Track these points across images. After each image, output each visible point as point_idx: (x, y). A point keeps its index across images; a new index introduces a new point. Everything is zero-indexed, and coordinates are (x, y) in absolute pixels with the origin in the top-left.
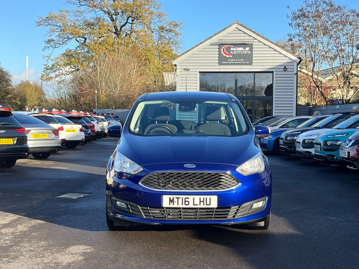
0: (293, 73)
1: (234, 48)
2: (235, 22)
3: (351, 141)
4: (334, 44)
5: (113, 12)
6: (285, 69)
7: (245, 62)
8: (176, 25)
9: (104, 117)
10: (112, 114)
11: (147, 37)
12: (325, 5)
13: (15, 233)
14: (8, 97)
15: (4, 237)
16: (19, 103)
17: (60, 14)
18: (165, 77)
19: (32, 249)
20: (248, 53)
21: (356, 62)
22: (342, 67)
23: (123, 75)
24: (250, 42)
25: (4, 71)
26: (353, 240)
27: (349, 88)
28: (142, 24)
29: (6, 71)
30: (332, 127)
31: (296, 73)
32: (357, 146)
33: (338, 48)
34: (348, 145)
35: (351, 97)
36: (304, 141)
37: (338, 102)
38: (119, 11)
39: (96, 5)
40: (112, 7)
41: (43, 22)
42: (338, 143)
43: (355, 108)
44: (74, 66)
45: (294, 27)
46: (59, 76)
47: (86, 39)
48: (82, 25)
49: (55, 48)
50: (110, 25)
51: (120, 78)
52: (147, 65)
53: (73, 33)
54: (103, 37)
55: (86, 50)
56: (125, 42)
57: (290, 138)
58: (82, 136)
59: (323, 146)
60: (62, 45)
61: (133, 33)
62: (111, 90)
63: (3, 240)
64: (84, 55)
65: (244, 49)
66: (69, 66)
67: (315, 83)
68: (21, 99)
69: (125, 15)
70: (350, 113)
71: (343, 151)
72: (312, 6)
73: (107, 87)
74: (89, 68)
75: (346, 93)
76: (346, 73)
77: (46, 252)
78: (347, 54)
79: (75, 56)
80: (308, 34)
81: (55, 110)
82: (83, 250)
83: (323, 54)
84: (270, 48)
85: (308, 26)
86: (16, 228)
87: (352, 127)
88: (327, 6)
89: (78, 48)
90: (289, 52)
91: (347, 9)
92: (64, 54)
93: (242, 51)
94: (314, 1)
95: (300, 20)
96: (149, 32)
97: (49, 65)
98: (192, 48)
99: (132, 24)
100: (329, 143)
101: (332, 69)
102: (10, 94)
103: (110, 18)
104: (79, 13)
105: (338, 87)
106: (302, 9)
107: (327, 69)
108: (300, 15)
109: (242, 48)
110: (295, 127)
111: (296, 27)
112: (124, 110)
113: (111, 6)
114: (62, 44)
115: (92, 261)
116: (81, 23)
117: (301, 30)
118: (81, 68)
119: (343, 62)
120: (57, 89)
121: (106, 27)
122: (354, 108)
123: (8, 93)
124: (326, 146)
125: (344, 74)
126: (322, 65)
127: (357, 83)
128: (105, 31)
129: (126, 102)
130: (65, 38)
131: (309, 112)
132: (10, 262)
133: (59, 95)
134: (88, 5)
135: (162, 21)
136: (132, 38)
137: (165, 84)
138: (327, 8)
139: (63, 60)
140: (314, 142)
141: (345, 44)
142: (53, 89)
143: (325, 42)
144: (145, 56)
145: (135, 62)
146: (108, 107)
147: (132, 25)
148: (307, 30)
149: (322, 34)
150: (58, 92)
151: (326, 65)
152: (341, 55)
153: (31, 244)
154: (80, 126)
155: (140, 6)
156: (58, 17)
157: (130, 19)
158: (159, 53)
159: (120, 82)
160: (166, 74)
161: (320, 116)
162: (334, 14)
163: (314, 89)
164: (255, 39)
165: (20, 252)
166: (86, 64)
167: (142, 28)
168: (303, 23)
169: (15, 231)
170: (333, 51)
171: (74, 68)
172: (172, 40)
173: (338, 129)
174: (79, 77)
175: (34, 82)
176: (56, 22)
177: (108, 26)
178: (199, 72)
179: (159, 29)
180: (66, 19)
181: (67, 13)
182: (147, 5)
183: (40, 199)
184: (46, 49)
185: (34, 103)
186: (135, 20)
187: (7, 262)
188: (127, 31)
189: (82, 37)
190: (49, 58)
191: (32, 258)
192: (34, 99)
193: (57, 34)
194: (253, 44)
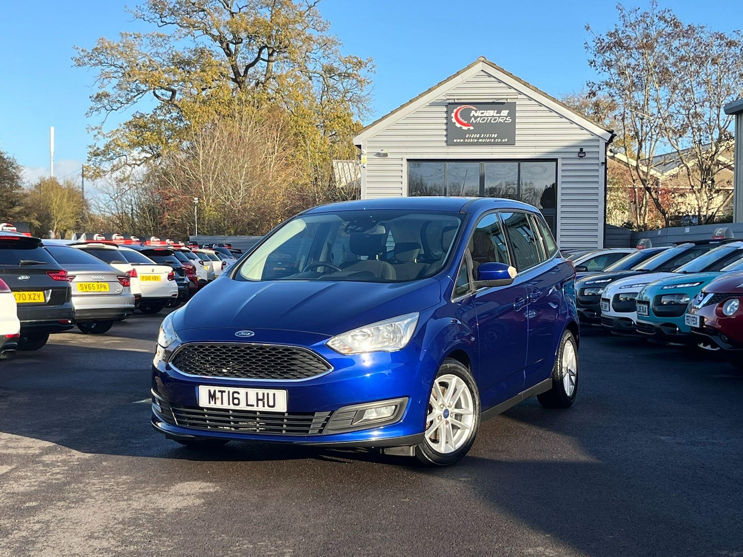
0: (596, 162)
1: (478, 111)
2: (480, 59)
3: (706, 294)
4: (681, 103)
5: (230, 37)
6: (581, 153)
7: (500, 140)
8: (360, 64)
9: (213, 252)
10: (229, 245)
11: (298, 89)
12: (662, 25)
13: (70, 462)
14: (13, 211)
15: (51, 469)
16: (37, 223)
17: (121, 42)
18: (336, 171)
19: (107, 487)
20: (506, 122)
21: (726, 138)
22: (697, 150)
23: (251, 166)
24: (510, 99)
25: (5, 157)
26: (700, 474)
27: (712, 193)
28: (289, 61)
29: (10, 159)
30: (673, 269)
31: (604, 161)
32: (717, 304)
33: (689, 111)
34: (700, 303)
35: (716, 210)
36: (617, 296)
37: (690, 220)
38: (243, 35)
39: (195, 22)
40: (228, 26)
41: (86, 60)
42: (682, 301)
43: (720, 233)
44: (150, 148)
45: (599, 69)
46: (120, 168)
47: (174, 92)
48: (166, 64)
49: (111, 110)
50: (223, 63)
51: (244, 173)
52: (299, 144)
53: (147, 79)
54: (210, 88)
55: (175, 114)
56: (254, 98)
57: (590, 291)
58: (172, 289)
59: (654, 306)
60: (126, 105)
61: (272, 80)
62: (226, 197)
63: (50, 474)
64: (170, 125)
65: (499, 112)
66: (140, 147)
67: (643, 181)
68: (40, 216)
69: (254, 43)
70: (710, 243)
71: (691, 316)
72: (637, 26)
73: (219, 189)
74: (181, 152)
75: (706, 202)
76: (706, 161)
77: (134, 493)
78: (708, 123)
79: (152, 126)
80: (629, 82)
81: (117, 237)
82: (200, 488)
83: (659, 123)
84: (551, 110)
85: (628, 66)
86: (69, 454)
87: (712, 269)
88: (667, 26)
89: (158, 111)
90: (589, 119)
91: (707, 32)
92: (130, 122)
93: (493, 116)
94: (640, 15)
95: (611, 55)
96: (304, 78)
97: (100, 147)
98: (392, 112)
99: (268, 61)
100: (665, 301)
101: (677, 154)
102: (19, 205)
103: (224, 49)
104: (161, 40)
105: (691, 191)
106: (616, 32)
107: (666, 154)
108: (612, 44)
109: (493, 111)
110: (601, 271)
111: (604, 68)
112: (252, 237)
113: (226, 26)
114: (126, 103)
115: (220, 506)
116: (164, 60)
117: (614, 75)
118: (165, 152)
119: (700, 140)
120: (116, 195)
121: (215, 69)
122: (718, 232)
123: (13, 204)
124: (658, 307)
125: (702, 164)
126: (656, 145)
127: (728, 182)
128: (214, 76)
129: (256, 221)
130: (132, 91)
131: (631, 240)
132: (71, 508)
133: (119, 208)
134: (178, 24)
135: (330, 56)
136: (269, 91)
137: (337, 184)
138: (666, 29)
139: (127, 135)
140: (637, 298)
141: (704, 102)
142: (108, 195)
143: (663, 99)
144: (296, 126)
145: (274, 139)
146: (220, 231)
147: (270, 63)
148: (627, 73)
149: (657, 83)
150: (117, 201)
151: (665, 145)
152: (694, 126)
153: (103, 480)
154: (169, 269)
155: (285, 25)
156: (117, 49)
157: (265, 51)
158: (324, 122)
159: (246, 181)
160: (339, 163)
161: (651, 249)
162: (680, 42)
163: (641, 195)
164: (521, 93)
165: (86, 493)
166: (175, 143)
167: (290, 70)
168: (617, 60)
169: (69, 459)
170: (678, 117)
171: (151, 151)
172: (350, 94)
173: (685, 272)
174: (161, 171)
175: (66, 180)
176: (113, 58)
177: (221, 65)
178: (406, 160)
179: (323, 72)
180: (134, 51)
181: (135, 39)
182: (299, 23)
183: (104, 406)
184: (93, 112)
185: (66, 224)
186: (275, 54)
187: (64, 507)
188: (258, 76)
189: (166, 89)
190: (100, 131)
191: (109, 502)
192: (66, 215)
193: (115, 82)
194: (517, 104)
